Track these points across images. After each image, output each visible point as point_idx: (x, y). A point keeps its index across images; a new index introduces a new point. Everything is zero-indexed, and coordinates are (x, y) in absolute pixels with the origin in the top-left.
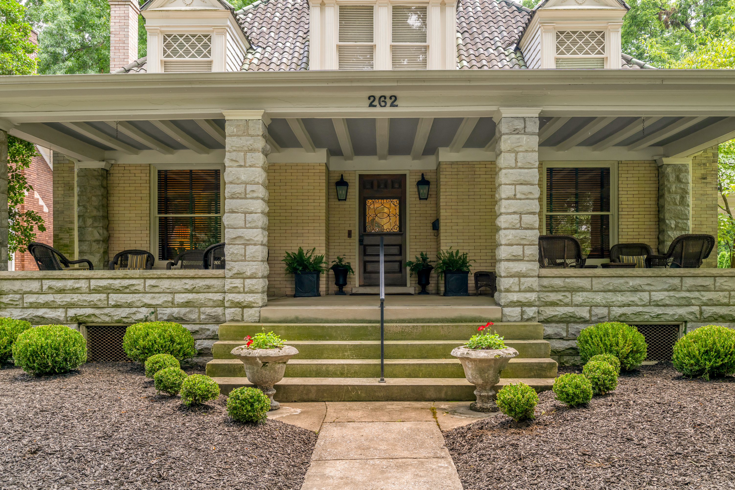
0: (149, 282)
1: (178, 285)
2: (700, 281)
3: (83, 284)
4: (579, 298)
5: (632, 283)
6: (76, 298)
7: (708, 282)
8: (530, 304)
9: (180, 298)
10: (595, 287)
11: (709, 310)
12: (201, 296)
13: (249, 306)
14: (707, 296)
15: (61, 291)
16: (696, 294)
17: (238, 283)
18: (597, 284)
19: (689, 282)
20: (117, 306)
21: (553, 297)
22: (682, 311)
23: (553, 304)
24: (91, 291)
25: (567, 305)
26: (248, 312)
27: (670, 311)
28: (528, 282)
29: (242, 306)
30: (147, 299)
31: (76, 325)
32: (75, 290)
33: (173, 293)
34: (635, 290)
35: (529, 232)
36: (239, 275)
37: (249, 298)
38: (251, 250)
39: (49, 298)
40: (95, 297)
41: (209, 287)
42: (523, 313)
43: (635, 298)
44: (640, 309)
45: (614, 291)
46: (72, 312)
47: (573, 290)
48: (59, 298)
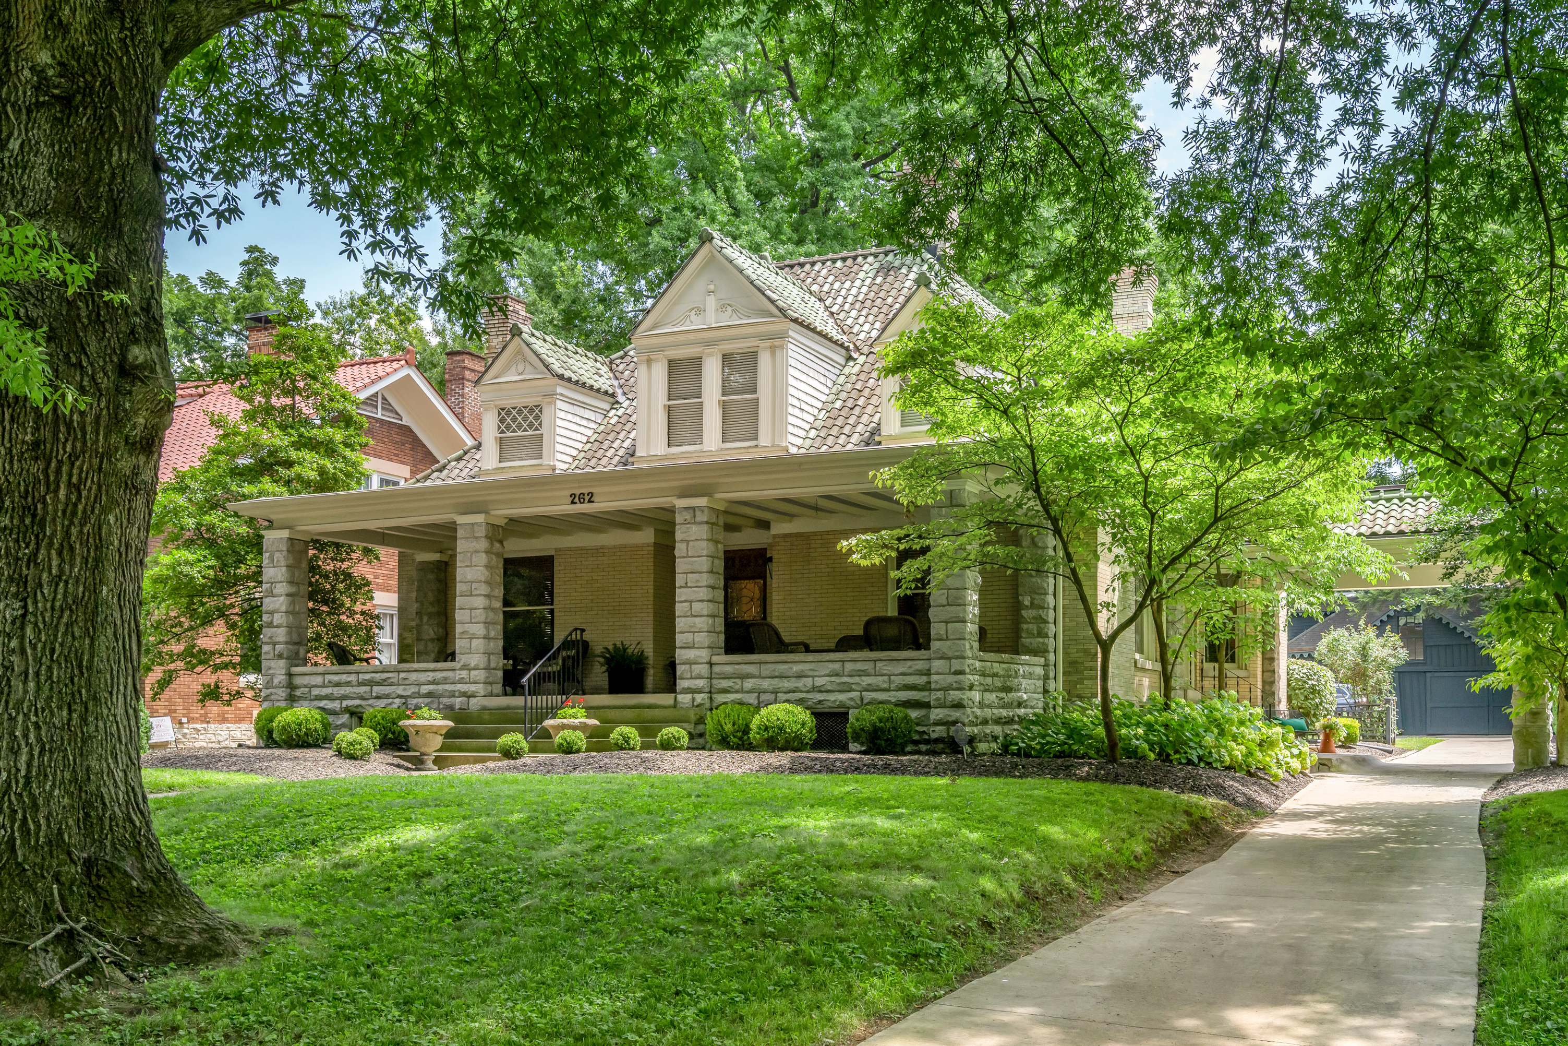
0: (402, 675)
1: (423, 677)
2: (859, 666)
3: (353, 678)
4: (749, 684)
5: (796, 668)
6: (347, 690)
7: (868, 666)
8: (699, 691)
9: (425, 689)
10: (764, 673)
11: (868, 696)
12: (440, 687)
13: (473, 696)
14: (866, 681)
15: (338, 685)
16: (857, 679)
17: (464, 674)
18: (766, 670)
19: (849, 667)
20: (378, 697)
21: (725, 684)
22: (842, 697)
23: (725, 691)
24: (361, 684)
25: (737, 692)
26: (473, 701)
27: (832, 697)
28: (697, 669)
29: (469, 696)
30: (400, 691)
31: (347, 716)
32: (348, 684)
33: (420, 685)
34: (799, 676)
35: (697, 620)
36: (465, 667)
37: (472, 688)
38: (475, 642)
39: (328, 691)
40: (362, 689)
41: (445, 679)
42: (694, 700)
43: (800, 684)
44: (803, 695)
45: (781, 677)
46: (345, 703)
47: (744, 677)
48: (337, 691)
